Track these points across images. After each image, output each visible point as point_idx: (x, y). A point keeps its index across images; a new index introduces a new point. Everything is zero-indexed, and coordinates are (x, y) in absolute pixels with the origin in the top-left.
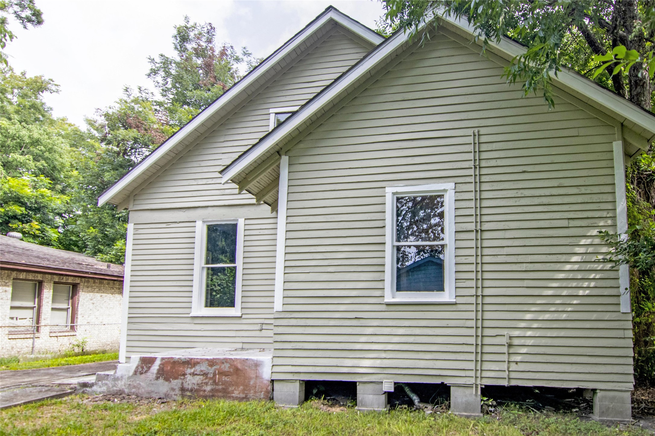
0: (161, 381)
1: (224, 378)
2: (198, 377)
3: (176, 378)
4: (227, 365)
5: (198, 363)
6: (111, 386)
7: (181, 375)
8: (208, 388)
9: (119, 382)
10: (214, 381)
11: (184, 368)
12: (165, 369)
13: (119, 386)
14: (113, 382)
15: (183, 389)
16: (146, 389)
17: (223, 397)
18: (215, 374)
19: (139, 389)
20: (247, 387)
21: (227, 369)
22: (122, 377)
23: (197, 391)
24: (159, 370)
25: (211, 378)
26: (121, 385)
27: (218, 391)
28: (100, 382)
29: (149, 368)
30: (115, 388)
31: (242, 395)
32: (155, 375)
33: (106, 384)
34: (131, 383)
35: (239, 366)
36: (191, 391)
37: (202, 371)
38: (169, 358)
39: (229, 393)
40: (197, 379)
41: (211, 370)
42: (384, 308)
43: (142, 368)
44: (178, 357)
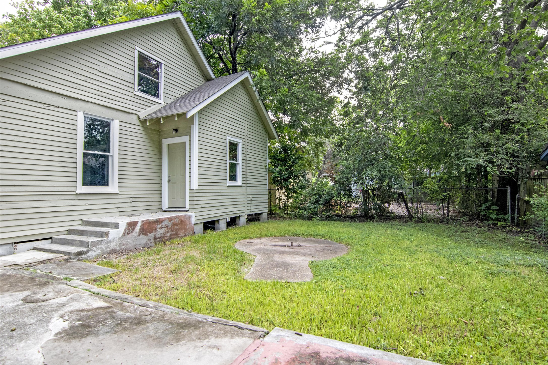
0: (142, 236)
1: (176, 227)
2: (164, 229)
3: (151, 232)
4: (177, 219)
5: (163, 221)
6: (104, 248)
7: (154, 230)
8: (168, 234)
9: (112, 244)
10: (172, 230)
11: (155, 225)
12: (145, 228)
13: (112, 247)
14: (106, 245)
15: (155, 238)
16: (132, 244)
17: (176, 237)
18: (172, 226)
19: (127, 245)
20: (186, 229)
21: (177, 222)
22: (113, 239)
23: (163, 237)
24: (140, 229)
25: (170, 228)
26: (113, 245)
27: (173, 235)
28: (94, 248)
29: (134, 229)
30: (108, 249)
31: (184, 235)
32: (138, 233)
33: (101, 248)
34: (121, 242)
35: (183, 219)
36: (160, 238)
37: (165, 225)
38: (146, 220)
39: (178, 235)
40: (163, 230)
41: (170, 224)
42: (226, 188)
43: (129, 230)
44: (151, 219)
